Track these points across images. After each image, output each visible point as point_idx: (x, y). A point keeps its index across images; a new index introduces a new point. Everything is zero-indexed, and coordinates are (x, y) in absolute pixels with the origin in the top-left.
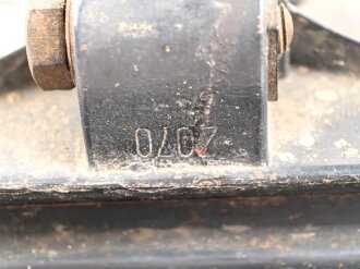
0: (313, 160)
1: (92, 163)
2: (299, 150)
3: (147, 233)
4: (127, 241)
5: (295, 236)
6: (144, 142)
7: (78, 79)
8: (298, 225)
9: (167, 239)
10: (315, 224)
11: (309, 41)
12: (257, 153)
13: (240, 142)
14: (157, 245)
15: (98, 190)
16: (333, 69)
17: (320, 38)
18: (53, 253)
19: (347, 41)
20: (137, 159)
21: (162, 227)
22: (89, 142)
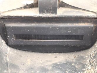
0: (62, 15)
1: (39, 14)
2: (60, 14)
3: (44, 23)
4: (42, 24)
5: (60, 24)
6: (45, 12)
7: (39, 6)
8: (60, 23)
9: (46, 24)
10: (62, 23)
11: (62, 4)
12: (56, 13)
13: (55, 12)
14: (45, 24)
15: (40, 17)
16: (65, 7)
17: (64, 4)
18: (34, 25)
19: (67, 4)
20: (44, 14)
21: (46, 22)
22: (39, 11)
